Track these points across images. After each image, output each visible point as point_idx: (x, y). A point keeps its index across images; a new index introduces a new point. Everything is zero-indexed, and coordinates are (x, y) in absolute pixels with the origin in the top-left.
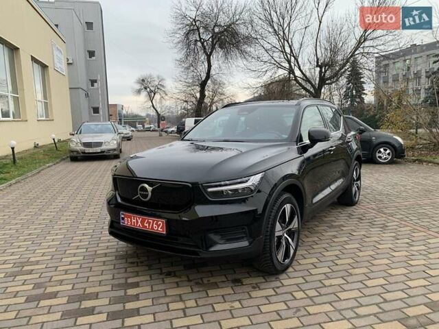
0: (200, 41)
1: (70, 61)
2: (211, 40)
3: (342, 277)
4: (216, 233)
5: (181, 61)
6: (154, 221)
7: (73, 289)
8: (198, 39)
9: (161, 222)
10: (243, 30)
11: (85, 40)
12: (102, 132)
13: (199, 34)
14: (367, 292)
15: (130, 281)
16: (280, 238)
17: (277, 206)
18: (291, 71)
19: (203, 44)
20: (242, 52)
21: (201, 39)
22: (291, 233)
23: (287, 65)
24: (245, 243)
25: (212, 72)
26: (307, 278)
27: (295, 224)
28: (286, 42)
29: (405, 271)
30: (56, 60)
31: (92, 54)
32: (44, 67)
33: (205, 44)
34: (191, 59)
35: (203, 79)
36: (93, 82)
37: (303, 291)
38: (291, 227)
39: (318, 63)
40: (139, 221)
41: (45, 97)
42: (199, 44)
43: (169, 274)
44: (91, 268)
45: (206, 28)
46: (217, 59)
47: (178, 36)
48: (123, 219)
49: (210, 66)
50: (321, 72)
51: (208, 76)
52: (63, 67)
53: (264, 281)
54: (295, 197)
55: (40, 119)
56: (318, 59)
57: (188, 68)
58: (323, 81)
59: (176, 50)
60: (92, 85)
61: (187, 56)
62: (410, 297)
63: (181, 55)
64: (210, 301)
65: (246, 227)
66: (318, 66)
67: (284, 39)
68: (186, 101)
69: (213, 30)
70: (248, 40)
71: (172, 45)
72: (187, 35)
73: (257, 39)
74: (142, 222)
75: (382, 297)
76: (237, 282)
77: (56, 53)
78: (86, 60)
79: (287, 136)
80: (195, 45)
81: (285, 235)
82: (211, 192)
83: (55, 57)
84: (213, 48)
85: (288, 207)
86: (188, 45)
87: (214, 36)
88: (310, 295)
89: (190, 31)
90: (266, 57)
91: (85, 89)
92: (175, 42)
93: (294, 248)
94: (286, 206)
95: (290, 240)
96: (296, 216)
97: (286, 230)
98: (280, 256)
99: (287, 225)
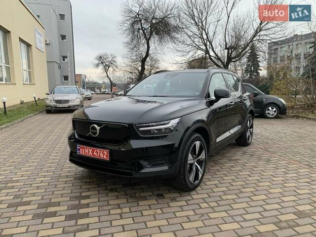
0: (142, 29)
1: (48, 42)
2: (149, 28)
3: (236, 194)
4: (145, 160)
5: (128, 43)
6: (100, 151)
7: (42, 199)
8: (141, 28)
9: (106, 152)
10: (173, 22)
11: (59, 28)
12: (69, 93)
13: (141, 24)
14: (252, 204)
15: (83, 194)
16: (191, 165)
17: (190, 142)
18: (207, 52)
19: (143, 31)
20: (172, 38)
21: (142, 28)
22: (200, 162)
23: (204, 48)
24: (166, 168)
25: (150, 52)
26: (211, 194)
27: (203, 156)
28: (203, 31)
29: (281, 190)
30: (37, 41)
31: (63, 37)
32: (29, 46)
33: (145, 31)
34: (135, 42)
35: (144, 57)
36: (64, 58)
37: (207, 203)
38: (200, 158)
39: (226, 46)
40: (90, 151)
41: (29, 67)
42: (141, 31)
43: (111, 190)
44: (56, 185)
45: (146, 20)
46: (154, 42)
47: (126, 25)
48: (79, 150)
49: (148, 47)
50: (228, 53)
51: (147, 55)
52: (42, 46)
53: (179, 195)
54: (203, 137)
55: (25, 83)
56: (226, 44)
57: (133, 49)
58: (230, 59)
59: (124, 36)
60: (64, 60)
61: (132, 40)
62: (283, 208)
63: (128, 39)
64: (140, 208)
65: (167, 156)
66: (226, 48)
67: (202, 29)
68: (131, 73)
69: (151, 21)
70: (177, 29)
71: (121, 31)
72: (132, 25)
73: (183, 28)
74: (93, 152)
75: (263, 208)
76: (160, 196)
77: (37, 36)
78: (60, 42)
79: (198, 94)
80: (138, 32)
81: (196, 163)
82: (142, 131)
83: (37, 39)
84: (151, 34)
85: (198, 143)
86: (133, 32)
87: (152, 26)
88: (212, 206)
89: (134, 22)
90: (189, 42)
91: (59, 62)
92: (123, 29)
93: (202, 173)
94: (196, 143)
95: (199, 167)
96: (204, 150)
97: (196, 160)
98: (191, 178)
99: (197, 156)
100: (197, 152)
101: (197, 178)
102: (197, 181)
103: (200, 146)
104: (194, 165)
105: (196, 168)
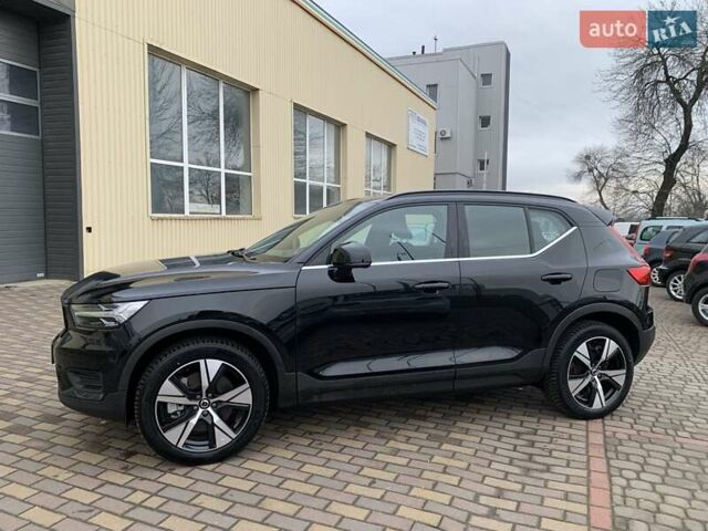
0: (667, 81)
1: (448, 135)
8: (663, 79)
13: (666, 69)
21: (668, 78)
31: (485, 121)
32: (391, 146)
35: (674, 150)
36: (482, 165)
42: (664, 86)
47: (620, 77)
49: (689, 125)
51: (685, 145)
52: (427, 144)
59: (615, 104)
60: (482, 168)
61: (638, 111)
63: (626, 110)
71: (608, 94)
72: (639, 73)
77: (414, 125)
78: (477, 132)
80: (655, 89)
82: (77, 317)
83: (412, 130)
84: (699, 90)
89: (645, 66)
91: (469, 173)
92: (615, 89)
93: (234, 436)
94: (202, 362)
95: (216, 419)
96: (247, 385)
97: (212, 401)
98: (175, 436)
99: (207, 392)
100: (205, 384)
101: (213, 443)
102: (206, 449)
103: (224, 371)
104: (201, 411)
105: (207, 419)
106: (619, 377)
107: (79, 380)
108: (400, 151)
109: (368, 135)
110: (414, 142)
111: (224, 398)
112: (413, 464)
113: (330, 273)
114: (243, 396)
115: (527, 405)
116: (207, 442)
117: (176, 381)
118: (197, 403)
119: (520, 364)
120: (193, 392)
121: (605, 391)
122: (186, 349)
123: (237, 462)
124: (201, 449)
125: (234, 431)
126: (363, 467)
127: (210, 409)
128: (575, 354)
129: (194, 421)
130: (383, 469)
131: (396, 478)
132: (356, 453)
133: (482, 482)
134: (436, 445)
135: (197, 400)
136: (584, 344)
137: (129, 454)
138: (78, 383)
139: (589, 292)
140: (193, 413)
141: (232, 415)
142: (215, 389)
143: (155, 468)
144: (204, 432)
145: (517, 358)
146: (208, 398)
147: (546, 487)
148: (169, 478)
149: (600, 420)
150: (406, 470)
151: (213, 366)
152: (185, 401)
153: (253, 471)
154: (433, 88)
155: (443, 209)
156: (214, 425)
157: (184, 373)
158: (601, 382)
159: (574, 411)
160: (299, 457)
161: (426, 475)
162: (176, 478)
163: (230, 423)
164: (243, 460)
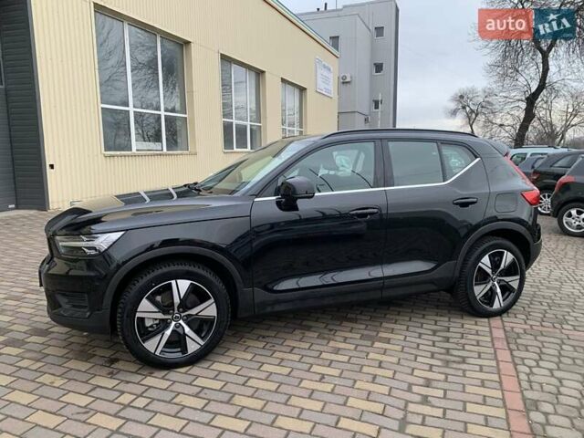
1: (348, 80)
5: (495, 66)
11: (373, 50)
30: (320, 81)
31: (379, 68)
32: (302, 90)
35: (533, 90)
36: (377, 104)
49: (546, 70)
51: (542, 85)
52: (332, 87)
59: (487, 51)
60: (377, 107)
61: (505, 57)
63: (495, 57)
77: (321, 71)
78: (371, 75)
83: (319, 76)
85: (180, 284)
91: (366, 112)
93: (202, 343)
94: (173, 282)
95: (187, 330)
96: (212, 300)
97: (183, 315)
98: (152, 345)
99: (179, 308)
100: (177, 300)
101: (184, 350)
102: (180, 355)
103: (193, 289)
104: (173, 323)
105: (179, 330)
106: (514, 281)
107: (66, 301)
108: (310, 94)
109: (283, 80)
110: (322, 86)
111: (194, 311)
112: (353, 360)
113: (278, 203)
114: (209, 309)
115: (437, 307)
116: (179, 349)
117: (151, 300)
118: (170, 317)
119: (435, 275)
120: (166, 308)
121: (503, 294)
122: (160, 271)
123: (206, 364)
124: (175, 355)
125: (202, 338)
126: (312, 365)
127: (181, 322)
128: (480, 264)
129: (168, 332)
130: (329, 366)
131: (341, 373)
132: (304, 353)
133: (412, 374)
134: (369, 343)
135: (169, 314)
136: (487, 257)
137: (113, 361)
138: (67, 303)
139: (491, 213)
140: (167, 326)
141: (200, 325)
142: (185, 305)
143: (136, 373)
144: (178, 341)
145: (433, 269)
146: (179, 312)
147: (464, 376)
148: (149, 381)
149: (498, 318)
150: (349, 366)
151: (183, 285)
152: (160, 316)
153: (220, 372)
154: (335, 39)
155: (371, 146)
156: (185, 335)
157: (158, 292)
158: (500, 287)
159: (478, 310)
160: (258, 358)
161: (365, 369)
162: (156, 380)
163: (198, 332)
164: (211, 363)
